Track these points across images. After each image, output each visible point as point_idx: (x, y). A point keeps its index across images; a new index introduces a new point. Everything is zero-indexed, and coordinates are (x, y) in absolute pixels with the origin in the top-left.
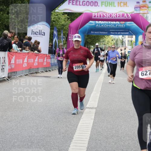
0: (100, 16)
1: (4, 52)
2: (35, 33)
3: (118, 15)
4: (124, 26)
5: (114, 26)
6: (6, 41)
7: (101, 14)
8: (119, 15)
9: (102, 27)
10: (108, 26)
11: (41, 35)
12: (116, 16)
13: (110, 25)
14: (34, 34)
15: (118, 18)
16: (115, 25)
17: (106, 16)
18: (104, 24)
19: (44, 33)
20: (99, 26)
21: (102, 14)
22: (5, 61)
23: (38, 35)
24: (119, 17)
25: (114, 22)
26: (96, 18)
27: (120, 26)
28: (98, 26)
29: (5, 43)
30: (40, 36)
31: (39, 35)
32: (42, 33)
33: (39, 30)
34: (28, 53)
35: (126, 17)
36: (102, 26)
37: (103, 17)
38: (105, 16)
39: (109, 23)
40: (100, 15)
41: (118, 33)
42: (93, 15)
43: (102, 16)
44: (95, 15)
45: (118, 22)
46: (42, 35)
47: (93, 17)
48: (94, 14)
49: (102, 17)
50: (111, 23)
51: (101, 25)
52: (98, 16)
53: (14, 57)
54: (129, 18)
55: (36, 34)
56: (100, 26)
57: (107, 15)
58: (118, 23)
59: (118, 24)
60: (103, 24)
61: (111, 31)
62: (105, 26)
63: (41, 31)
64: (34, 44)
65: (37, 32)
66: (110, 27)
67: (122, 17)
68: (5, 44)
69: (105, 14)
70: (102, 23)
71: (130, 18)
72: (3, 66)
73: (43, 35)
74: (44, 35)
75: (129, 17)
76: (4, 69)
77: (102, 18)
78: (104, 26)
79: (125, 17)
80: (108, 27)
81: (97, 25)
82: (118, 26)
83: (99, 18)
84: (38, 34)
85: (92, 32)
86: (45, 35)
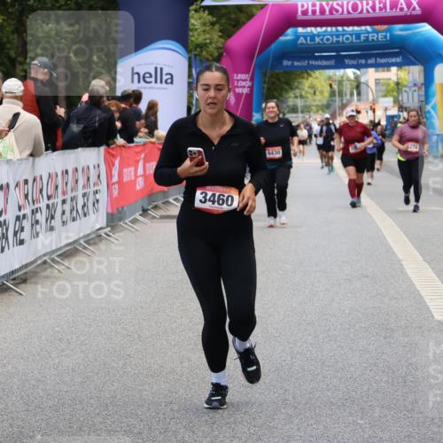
0: (323, 11)
1: (96, 149)
2: (143, 78)
3: (377, 6)
4: (385, 37)
5: (356, 39)
6: (99, 112)
7: (324, 3)
8: (382, 5)
9: (319, 43)
10: (335, 39)
11: (161, 82)
12: (371, 8)
13: (343, 35)
14: (139, 82)
15: (378, 13)
16: (358, 36)
17: (340, 9)
18: (324, 36)
19: (169, 76)
20: (306, 40)
21: (327, 4)
22: (99, 176)
23: (150, 82)
24: (381, 9)
25: (356, 28)
26: (310, 16)
27: (375, 38)
28: (304, 42)
29: (97, 118)
30: (159, 85)
31: (156, 82)
32: (165, 78)
33: (156, 69)
34: (145, 144)
35: (406, 9)
36: (317, 40)
37: (331, 13)
38: (337, 11)
39: (337, 31)
40: (321, 6)
41: (370, 61)
42: (300, 9)
43: (327, 9)
44: (305, 8)
45: (368, 28)
46: (166, 82)
47: (300, 16)
48: (303, 6)
49: (327, 12)
50: (344, 30)
51: (313, 37)
52: (314, 12)
53: (117, 163)
54: (413, 13)
55: (148, 80)
56: (311, 41)
57: (342, 7)
58: (366, 30)
59: (369, 33)
60: (318, 35)
61: (346, 56)
62: (328, 40)
63: (161, 69)
64: (147, 113)
65: (147, 75)
66: (343, 42)
67: (391, 9)
68: (97, 124)
69: (338, 4)
70: (315, 32)
71: (418, 11)
72: (97, 192)
73: (169, 81)
74: (172, 83)
75: (414, 9)
76: (98, 201)
77: (327, 16)
78: (322, 40)
79: (402, 9)
80: (338, 42)
81: (302, 40)
82: (368, 37)
83: (318, 16)
84: (153, 79)
85: (286, 63)
86: (174, 82)
